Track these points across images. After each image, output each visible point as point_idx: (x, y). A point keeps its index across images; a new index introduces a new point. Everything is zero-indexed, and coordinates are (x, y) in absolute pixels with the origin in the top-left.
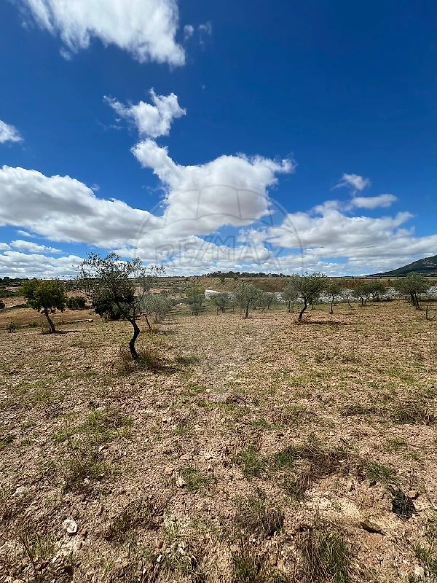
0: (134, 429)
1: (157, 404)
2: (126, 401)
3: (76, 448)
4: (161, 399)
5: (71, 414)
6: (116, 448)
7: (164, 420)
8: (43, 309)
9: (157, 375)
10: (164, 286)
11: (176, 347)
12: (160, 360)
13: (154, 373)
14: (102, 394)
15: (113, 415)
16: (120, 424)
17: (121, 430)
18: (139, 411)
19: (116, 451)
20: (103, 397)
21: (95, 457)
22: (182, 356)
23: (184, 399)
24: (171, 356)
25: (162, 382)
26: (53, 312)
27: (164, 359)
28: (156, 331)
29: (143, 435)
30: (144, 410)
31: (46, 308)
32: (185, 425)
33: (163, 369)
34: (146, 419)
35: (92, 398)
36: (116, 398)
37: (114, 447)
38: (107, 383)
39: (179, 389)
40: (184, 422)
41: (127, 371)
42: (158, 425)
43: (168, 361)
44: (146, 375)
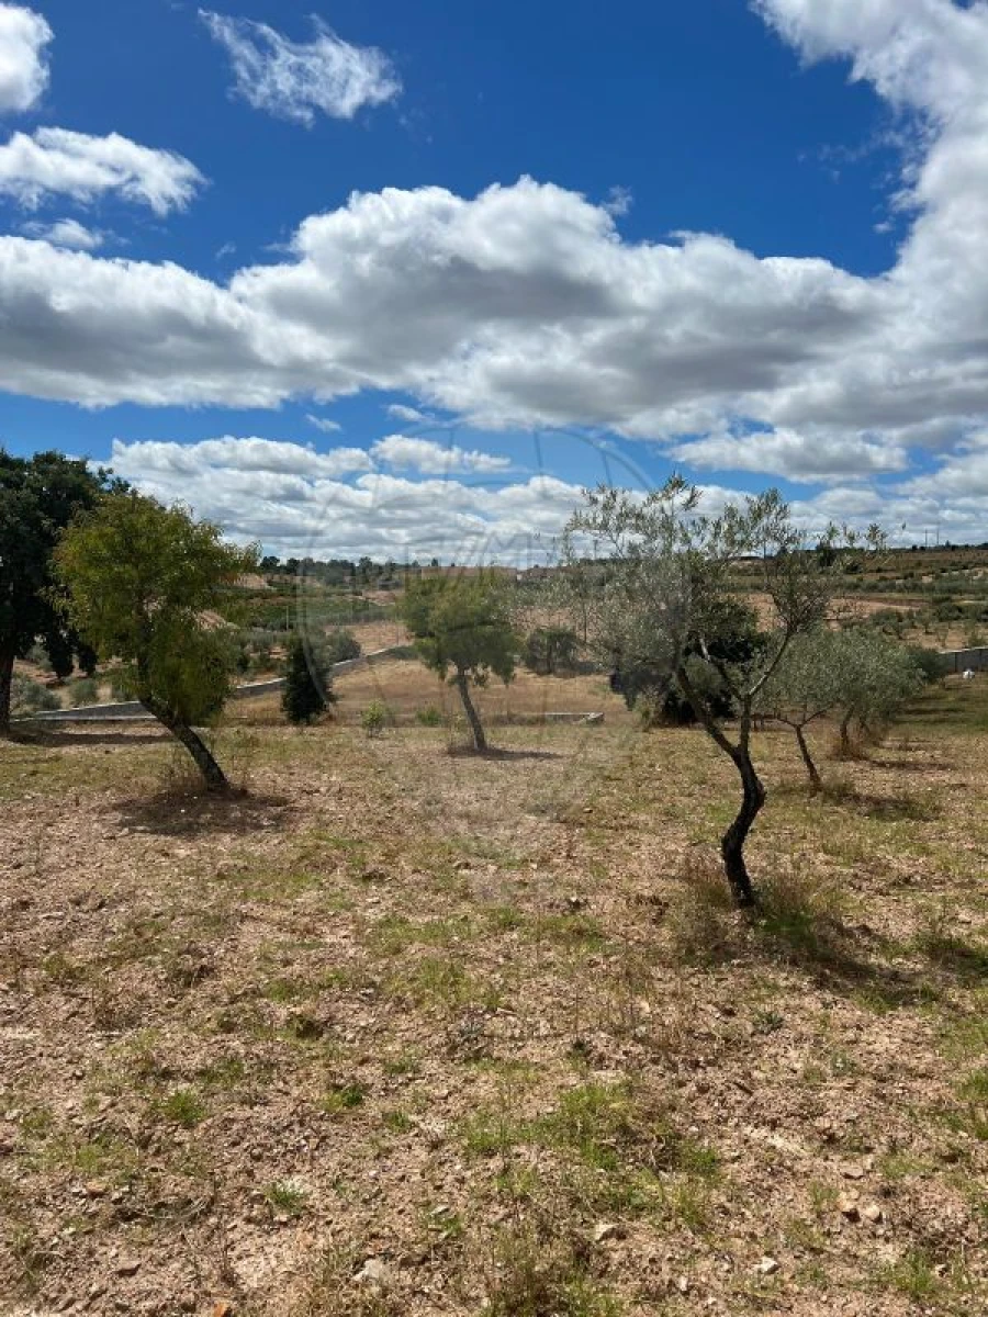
0: (723, 1199)
1: (821, 1123)
2: (700, 1075)
3: (524, 1198)
4: (841, 1106)
5: (515, 1065)
6: (650, 1250)
7: (848, 1206)
8: (452, 670)
9: (829, 997)
10: (892, 588)
11: (928, 883)
12: (848, 933)
13: (821, 984)
14: (616, 1018)
15: (649, 1116)
16: (669, 1158)
17: (675, 1182)
18: (748, 1130)
19: (652, 1261)
20: (618, 1032)
21: (582, 1253)
22: (956, 932)
23: (942, 1138)
24: (898, 921)
25: (850, 1035)
26: (481, 680)
27: (866, 930)
28: (843, 794)
29: (753, 1236)
30: (764, 1131)
31: (462, 669)
32: (939, 1260)
33: (861, 973)
34: (773, 1174)
35: (582, 1025)
36: (663, 1050)
37: (646, 1242)
38: (634, 980)
39: (928, 1091)
40: (935, 1247)
41: (710, 951)
42: (820, 1215)
43: (886, 945)
44: (783, 984)
